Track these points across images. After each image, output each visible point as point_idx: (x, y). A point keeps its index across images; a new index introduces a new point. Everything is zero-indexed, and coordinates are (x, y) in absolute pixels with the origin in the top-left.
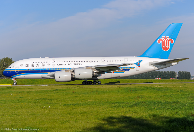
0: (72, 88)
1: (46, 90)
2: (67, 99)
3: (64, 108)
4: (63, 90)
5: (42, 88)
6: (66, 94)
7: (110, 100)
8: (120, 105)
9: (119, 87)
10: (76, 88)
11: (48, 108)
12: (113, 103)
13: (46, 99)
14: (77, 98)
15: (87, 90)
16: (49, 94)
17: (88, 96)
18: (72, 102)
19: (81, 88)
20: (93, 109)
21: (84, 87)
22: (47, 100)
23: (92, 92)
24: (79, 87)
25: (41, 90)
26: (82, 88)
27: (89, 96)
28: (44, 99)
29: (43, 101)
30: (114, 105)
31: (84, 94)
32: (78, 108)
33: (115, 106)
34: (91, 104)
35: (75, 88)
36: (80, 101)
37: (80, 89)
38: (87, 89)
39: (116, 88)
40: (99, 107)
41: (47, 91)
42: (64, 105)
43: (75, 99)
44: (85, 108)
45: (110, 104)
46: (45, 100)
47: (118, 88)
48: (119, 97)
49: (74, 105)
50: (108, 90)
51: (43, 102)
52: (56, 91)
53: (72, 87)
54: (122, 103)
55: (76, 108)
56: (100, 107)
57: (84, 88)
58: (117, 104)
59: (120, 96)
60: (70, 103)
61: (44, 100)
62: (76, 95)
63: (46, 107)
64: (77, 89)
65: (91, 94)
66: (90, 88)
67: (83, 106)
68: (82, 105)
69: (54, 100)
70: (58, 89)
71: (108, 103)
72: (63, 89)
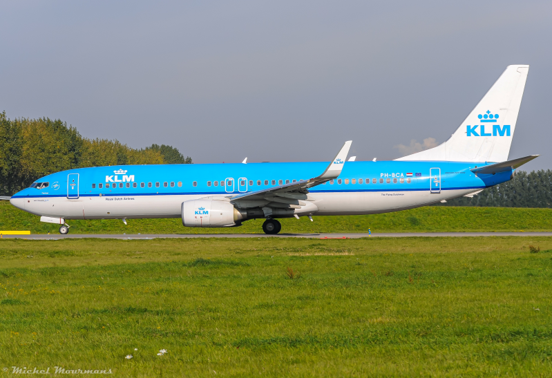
0: (283, 254)
1: (142, 261)
2: (257, 313)
3: (238, 360)
4: (233, 264)
5: (123, 254)
6: (251, 285)
7: (483, 320)
8: (536, 344)
9: (533, 250)
10: (302, 254)
11: (154, 359)
12: (497, 338)
13: (146, 310)
14: (308, 310)
15: (364, 262)
16: (157, 286)
17: (366, 294)
18: (281, 330)
19: (330, 251)
20: (392, 366)
21: (349, 251)
22: (148, 316)
23: (388, 274)
24: (322, 250)
25: (119, 261)
26: (338, 251)
27: (371, 299)
28: (131, 310)
29: (130, 319)
30: (502, 346)
31: (347, 284)
32: (314, 358)
33: (510, 353)
34: (384, 337)
35: (297, 254)
36: (325, 324)
37: (328, 258)
38: (361, 257)
39: (515, 257)
40: (425, 357)
41: (150, 269)
42: (238, 345)
43: (298, 311)
44: (348, 361)
45: (481, 340)
46: (139, 316)
47: (528, 255)
48: (533, 301)
49: (294, 343)
50: (476, 266)
51: (127, 326)
52: (200, 271)
53: (285, 249)
54: (545, 335)
55: (304, 362)
56: (431, 357)
57: (347, 254)
58: (520, 343)
59: (538, 299)
60: (271, 331)
61: (135, 316)
62: (303, 292)
63: (145, 353)
64: (309, 257)
65: (383, 286)
66: (381, 256)
67: (338, 351)
68: (336, 344)
69: (186, 318)
70: (205, 258)
71: (471, 332)
72: (236, 258)
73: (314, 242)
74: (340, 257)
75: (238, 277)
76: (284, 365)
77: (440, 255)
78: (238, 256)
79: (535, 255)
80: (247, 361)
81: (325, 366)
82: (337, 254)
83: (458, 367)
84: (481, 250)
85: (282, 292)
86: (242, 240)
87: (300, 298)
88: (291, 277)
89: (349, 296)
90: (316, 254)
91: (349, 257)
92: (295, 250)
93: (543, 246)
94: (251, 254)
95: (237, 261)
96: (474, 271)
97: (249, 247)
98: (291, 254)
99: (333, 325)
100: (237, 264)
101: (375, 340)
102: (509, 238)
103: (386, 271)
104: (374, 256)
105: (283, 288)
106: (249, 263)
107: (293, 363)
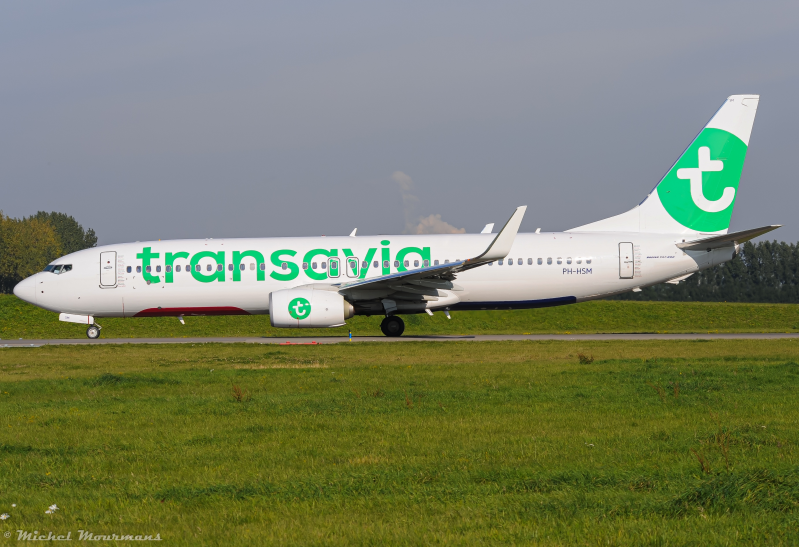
73: (271, 350)
74: (308, 371)
75: (163, 400)
76: (229, 525)
77: (451, 367)
78: (162, 369)
79: (586, 366)
80: (175, 520)
81: (288, 527)
82: (304, 366)
83: (478, 527)
84: (509, 359)
85: (225, 421)
86: (169, 346)
87: (250, 430)
88: (239, 400)
89: (322, 427)
90: (274, 367)
91: (321, 370)
92: (244, 361)
93: (599, 354)
94: (181, 367)
95: (161, 377)
96: (498, 390)
97: (179, 356)
98: (238, 367)
99: (299, 468)
100: (162, 382)
101: (360, 489)
102: (549, 342)
103: (374, 390)
104: (357, 369)
105: (227, 414)
106: (179, 379)
107: (241, 523)
